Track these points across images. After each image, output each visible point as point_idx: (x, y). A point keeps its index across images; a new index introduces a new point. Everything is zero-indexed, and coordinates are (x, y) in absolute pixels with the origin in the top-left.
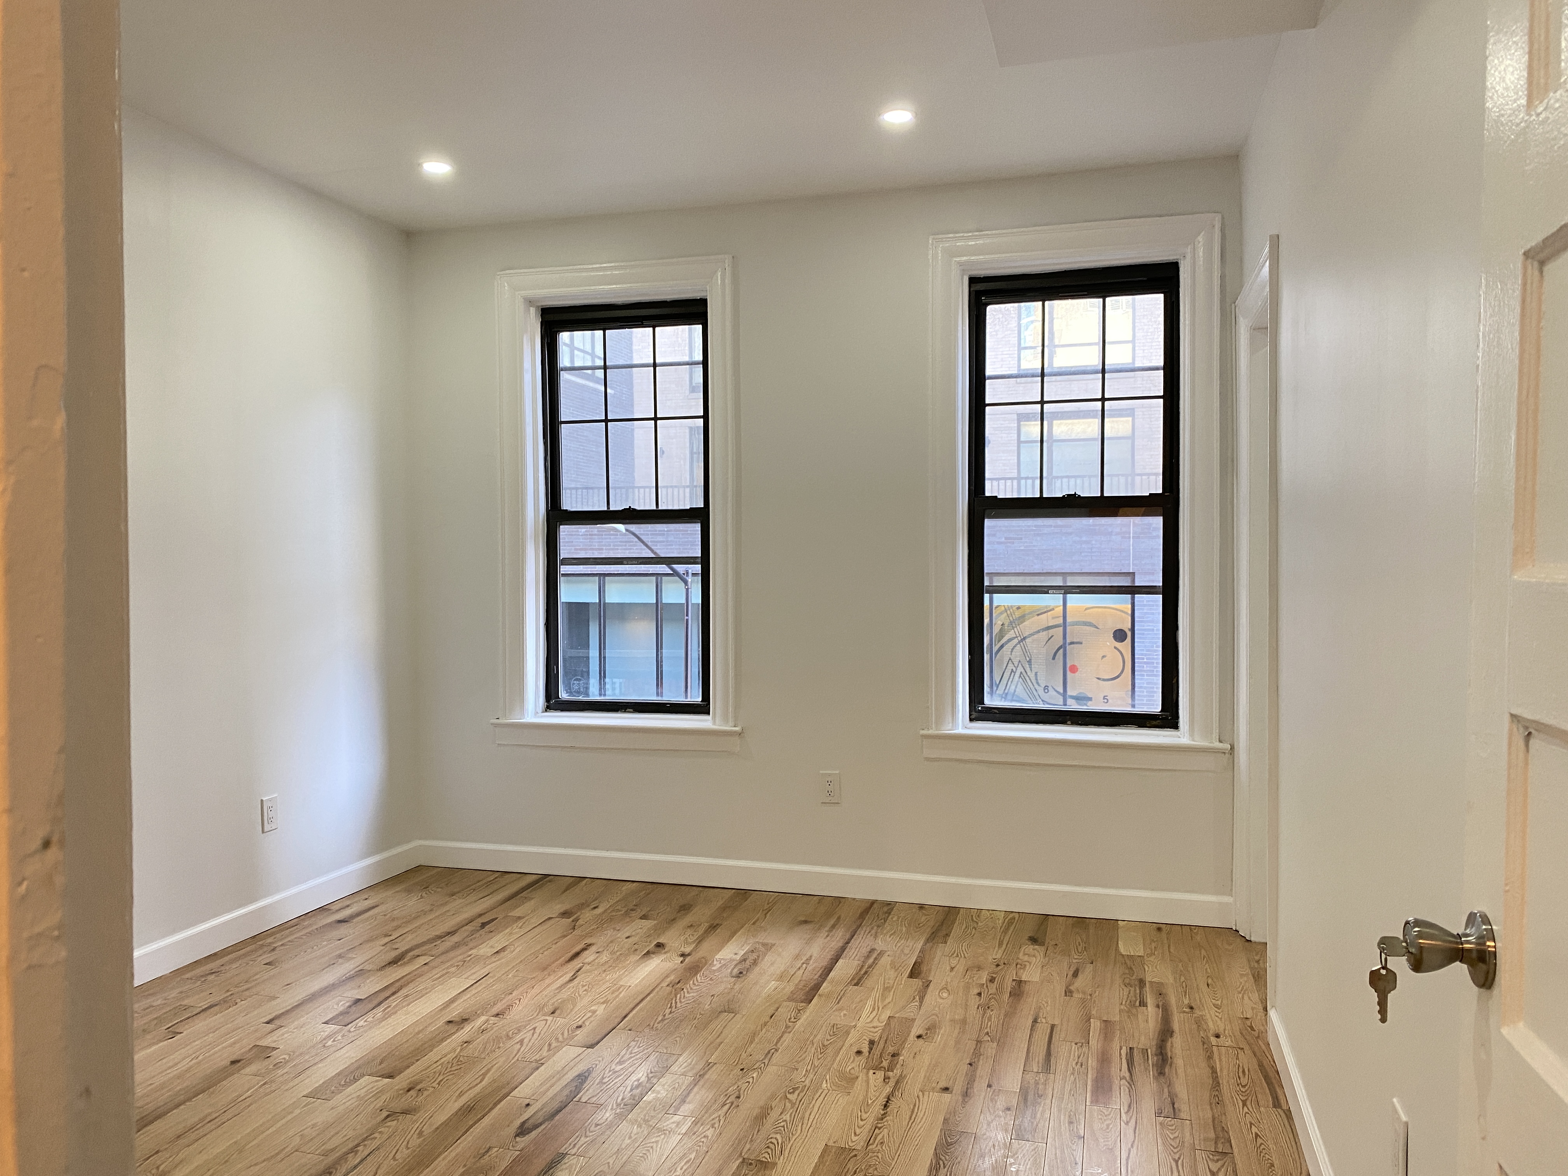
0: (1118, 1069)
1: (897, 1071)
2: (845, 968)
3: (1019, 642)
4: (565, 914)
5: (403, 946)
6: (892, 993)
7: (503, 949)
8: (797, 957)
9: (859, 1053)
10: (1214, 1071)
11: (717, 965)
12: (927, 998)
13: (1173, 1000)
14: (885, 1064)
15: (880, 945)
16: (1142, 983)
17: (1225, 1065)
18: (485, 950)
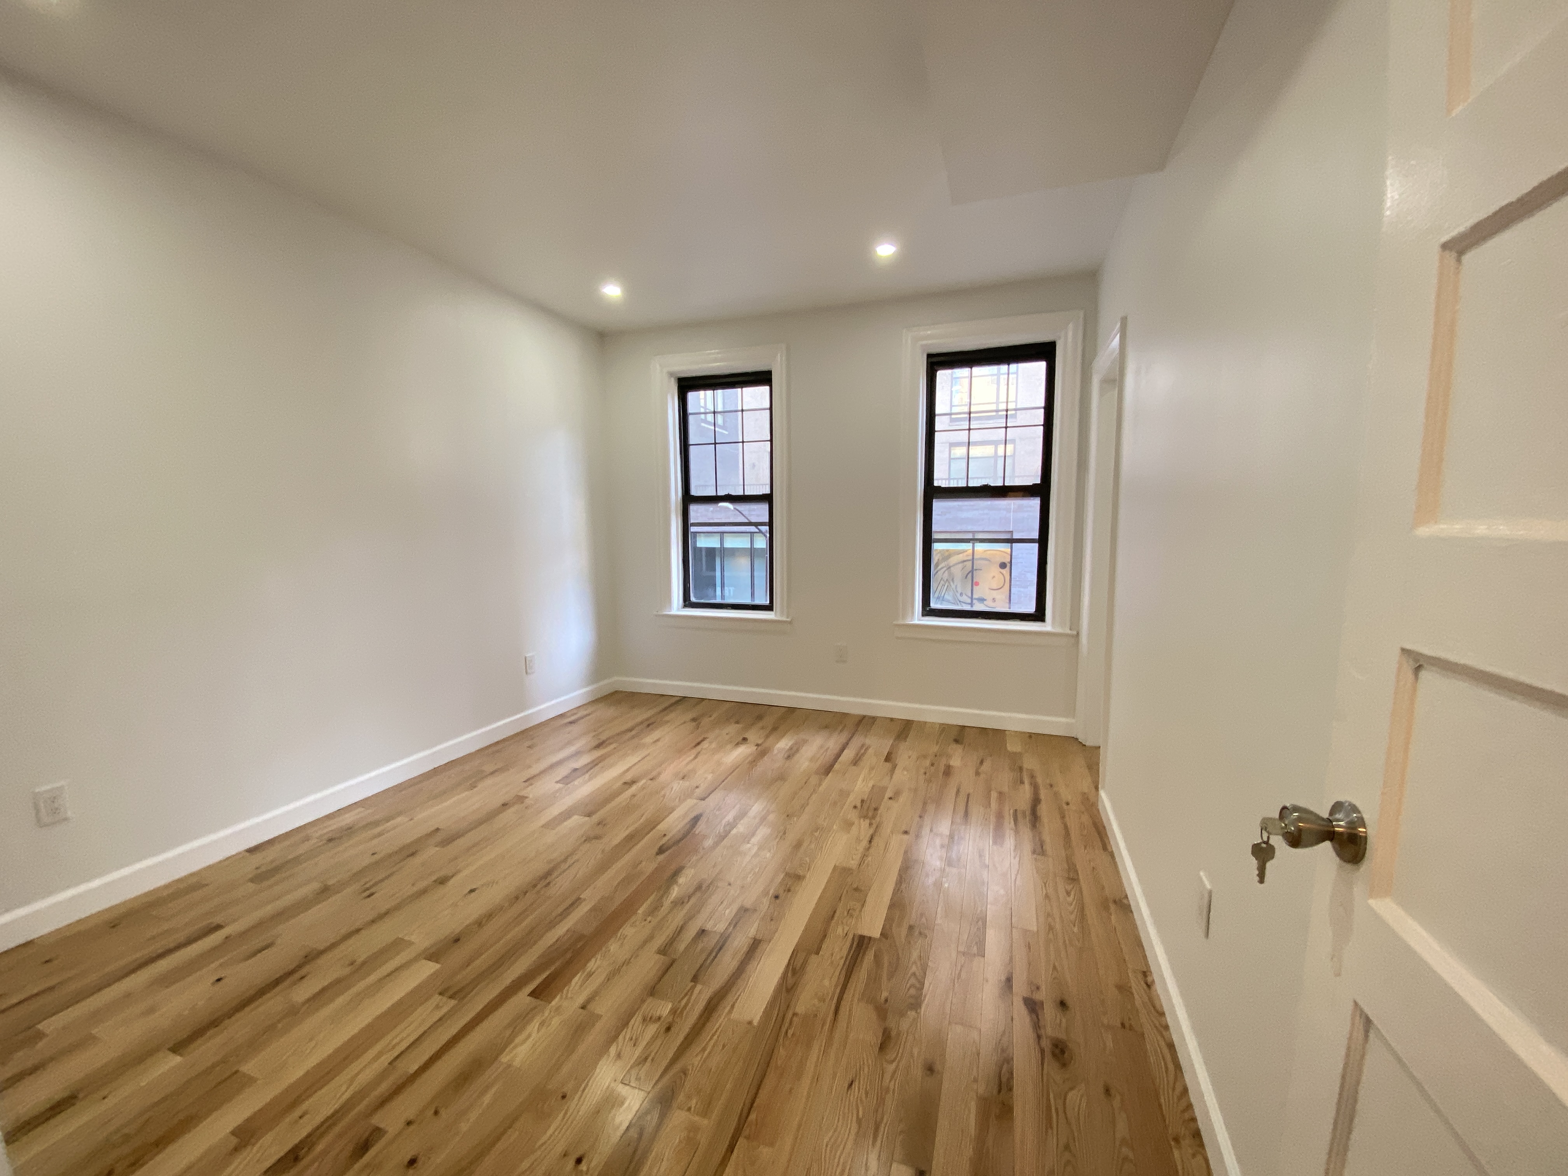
0: (1009, 823)
1: (878, 819)
2: (848, 754)
3: (947, 569)
4: (694, 720)
5: (603, 737)
6: (874, 772)
7: (658, 740)
8: (821, 747)
9: (855, 807)
10: (1066, 827)
11: (775, 752)
12: (894, 776)
13: (1039, 780)
14: (870, 814)
15: (868, 741)
16: (1021, 769)
17: (1073, 823)
18: (648, 739)
